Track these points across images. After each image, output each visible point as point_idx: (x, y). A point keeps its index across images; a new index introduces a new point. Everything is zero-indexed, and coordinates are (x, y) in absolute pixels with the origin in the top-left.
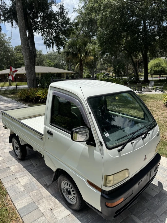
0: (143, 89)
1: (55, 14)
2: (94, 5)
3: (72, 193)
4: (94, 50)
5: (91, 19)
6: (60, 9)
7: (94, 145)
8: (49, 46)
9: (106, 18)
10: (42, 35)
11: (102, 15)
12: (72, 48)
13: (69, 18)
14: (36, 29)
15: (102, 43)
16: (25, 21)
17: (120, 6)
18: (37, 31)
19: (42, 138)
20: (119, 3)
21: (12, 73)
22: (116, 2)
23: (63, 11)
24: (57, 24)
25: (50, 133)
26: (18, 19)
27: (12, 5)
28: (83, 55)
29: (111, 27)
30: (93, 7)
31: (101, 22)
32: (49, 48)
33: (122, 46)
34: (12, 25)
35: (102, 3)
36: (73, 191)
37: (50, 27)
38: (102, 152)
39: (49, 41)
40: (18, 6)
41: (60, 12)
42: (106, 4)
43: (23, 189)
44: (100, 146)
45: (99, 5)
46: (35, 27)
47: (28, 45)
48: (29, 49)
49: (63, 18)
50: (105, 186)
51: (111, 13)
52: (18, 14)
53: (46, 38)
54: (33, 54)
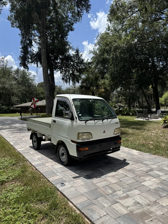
0: (149, 116)
1: (71, 57)
2: (105, 48)
3: (65, 154)
4: (104, 83)
5: (103, 59)
6: (76, 52)
7: (74, 120)
8: (66, 81)
9: (117, 57)
10: (61, 73)
11: (113, 55)
12: (86, 82)
13: (83, 59)
14: (55, 69)
15: (113, 78)
16: (47, 62)
17: (128, 47)
18: (56, 70)
19: (50, 126)
20: (127, 45)
21: (34, 102)
22: (124, 44)
23: (78, 54)
24: (74, 64)
25: (54, 121)
26: (42, 61)
27: (38, 51)
28: (95, 88)
29: (121, 64)
30: (104, 49)
31: (112, 61)
32: (66, 83)
33: (133, 80)
34: (37, 66)
35: (112, 46)
36: (65, 152)
37: (67, 66)
38: (76, 122)
39: (66, 78)
40: (43, 52)
41: (76, 55)
42: (116, 46)
43: (37, 159)
44: (76, 119)
45: (110, 48)
46: (55, 67)
47: (49, 80)
48: (50, 83)
49: (79, 59)
50: (78, 139)
51: (121, 53)
52: (42, 57)
53: (64, 75)
54: (52, 87)
